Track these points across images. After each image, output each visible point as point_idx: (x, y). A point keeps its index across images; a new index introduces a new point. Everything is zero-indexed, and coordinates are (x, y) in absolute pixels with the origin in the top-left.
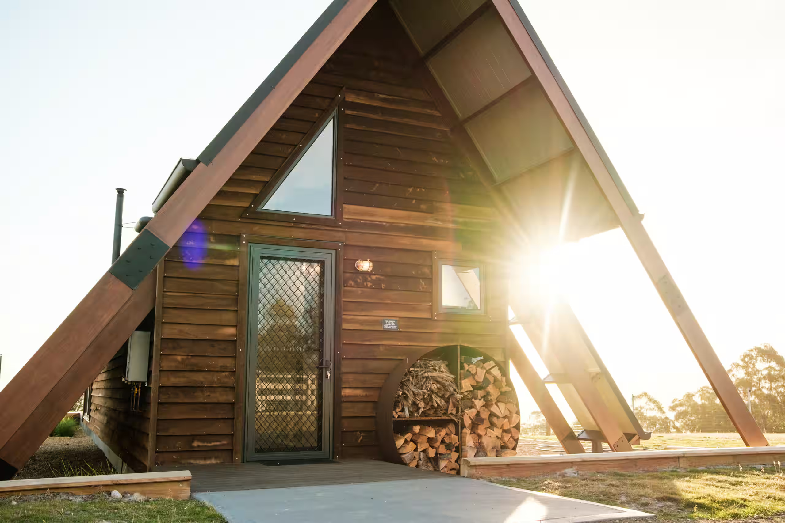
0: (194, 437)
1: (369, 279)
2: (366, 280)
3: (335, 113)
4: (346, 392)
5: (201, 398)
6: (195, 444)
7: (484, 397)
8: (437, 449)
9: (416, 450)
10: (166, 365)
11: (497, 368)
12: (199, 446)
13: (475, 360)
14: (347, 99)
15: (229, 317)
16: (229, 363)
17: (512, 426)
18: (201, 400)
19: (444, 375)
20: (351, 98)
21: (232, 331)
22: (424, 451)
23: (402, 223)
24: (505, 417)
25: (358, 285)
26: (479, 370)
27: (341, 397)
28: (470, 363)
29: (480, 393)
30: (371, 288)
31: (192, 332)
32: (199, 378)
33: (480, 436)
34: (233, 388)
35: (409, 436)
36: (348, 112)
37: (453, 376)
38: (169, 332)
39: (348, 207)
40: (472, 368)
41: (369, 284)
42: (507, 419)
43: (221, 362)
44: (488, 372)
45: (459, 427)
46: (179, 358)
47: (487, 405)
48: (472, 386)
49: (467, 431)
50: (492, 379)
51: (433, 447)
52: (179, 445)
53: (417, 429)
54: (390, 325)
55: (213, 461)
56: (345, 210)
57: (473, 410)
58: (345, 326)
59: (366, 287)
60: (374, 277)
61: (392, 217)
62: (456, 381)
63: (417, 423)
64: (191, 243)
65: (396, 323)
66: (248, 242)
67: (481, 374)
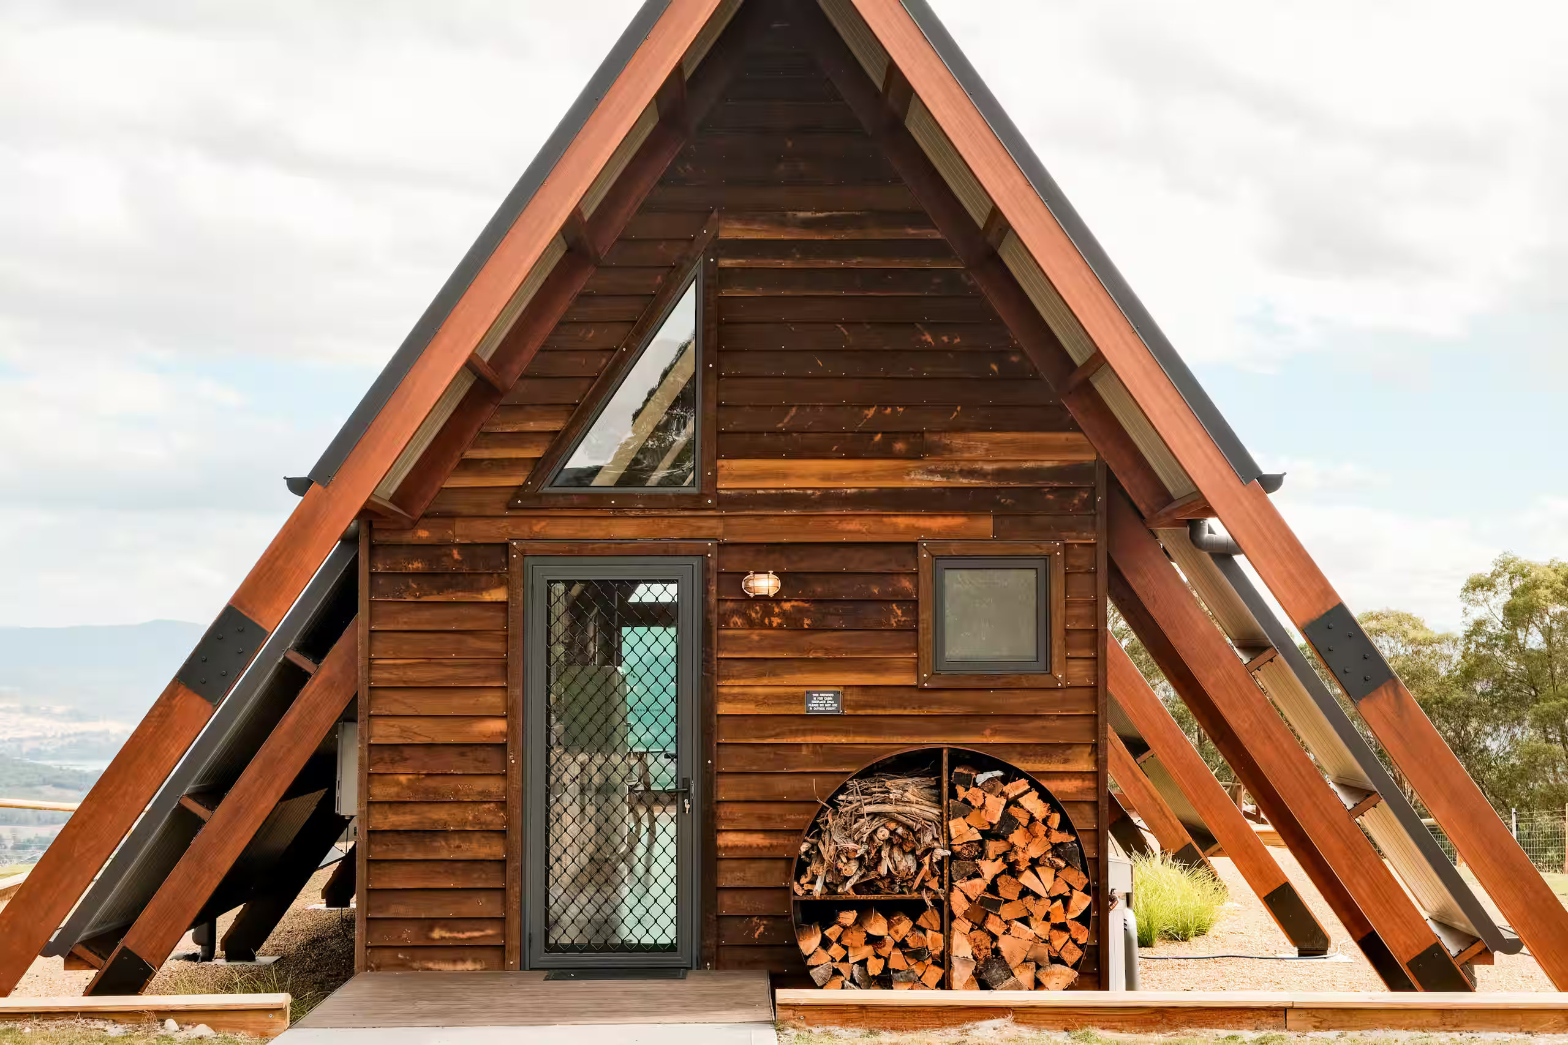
0: (433, 922)
1: (777, 610)
2: (769, 613)
3: (697, 269)
4: (727, 839)
6: (437, 934)
7: (1005, 855)
8: (887, 960)
9: (845, 959)
10: (380, 792)
11: (1034, 794)
12: (443, 938)
13: (981, 778)
14: (724, 235)
15: (493, 699)
16: (494, 785)
17: (1070, 916)
18: (444, 855)
19: (914, 809)
20: (733, 231)
21: (500, 725)
22: (863, 963)
23: (850, 486)
24: (1053, 900)
25: (751, 624)
26: (991, 799)
27: (717, 848)
28: (969, 783)
29: (994, 847)
30: (780, 627)
31: (423, 732)
32: (440, 815)
33: (995, 938)
34: (503, 833)
35: (833, 932)
36: (726, 263)
37: (936, 811)
38: (384, 732)
39: (727, 465)
40: (975, 796)
41: (776, 621)
42: (1059, 903)
43: (480, 784)
44: (1014, 802)
45: (947, 919)
46: (403, 779)
47: (1012, 870)
48: (982, 832)
49: (961, 926)
50: (1024, 820)
51: (878, 956)
52: (408, 935)
53: (848, 917)
54: (823, 703)
55: (469, 966)
56: (722, 472)
57: (977, 881)
58: (723, 708)
59: (770, 627)
60: (787, 606)
61: (826, 477)
62: (942, 824)
63: (848, 905)
64: (417, 565)
65: (835, 699)
66: (523, 554)
67: (995, 808)
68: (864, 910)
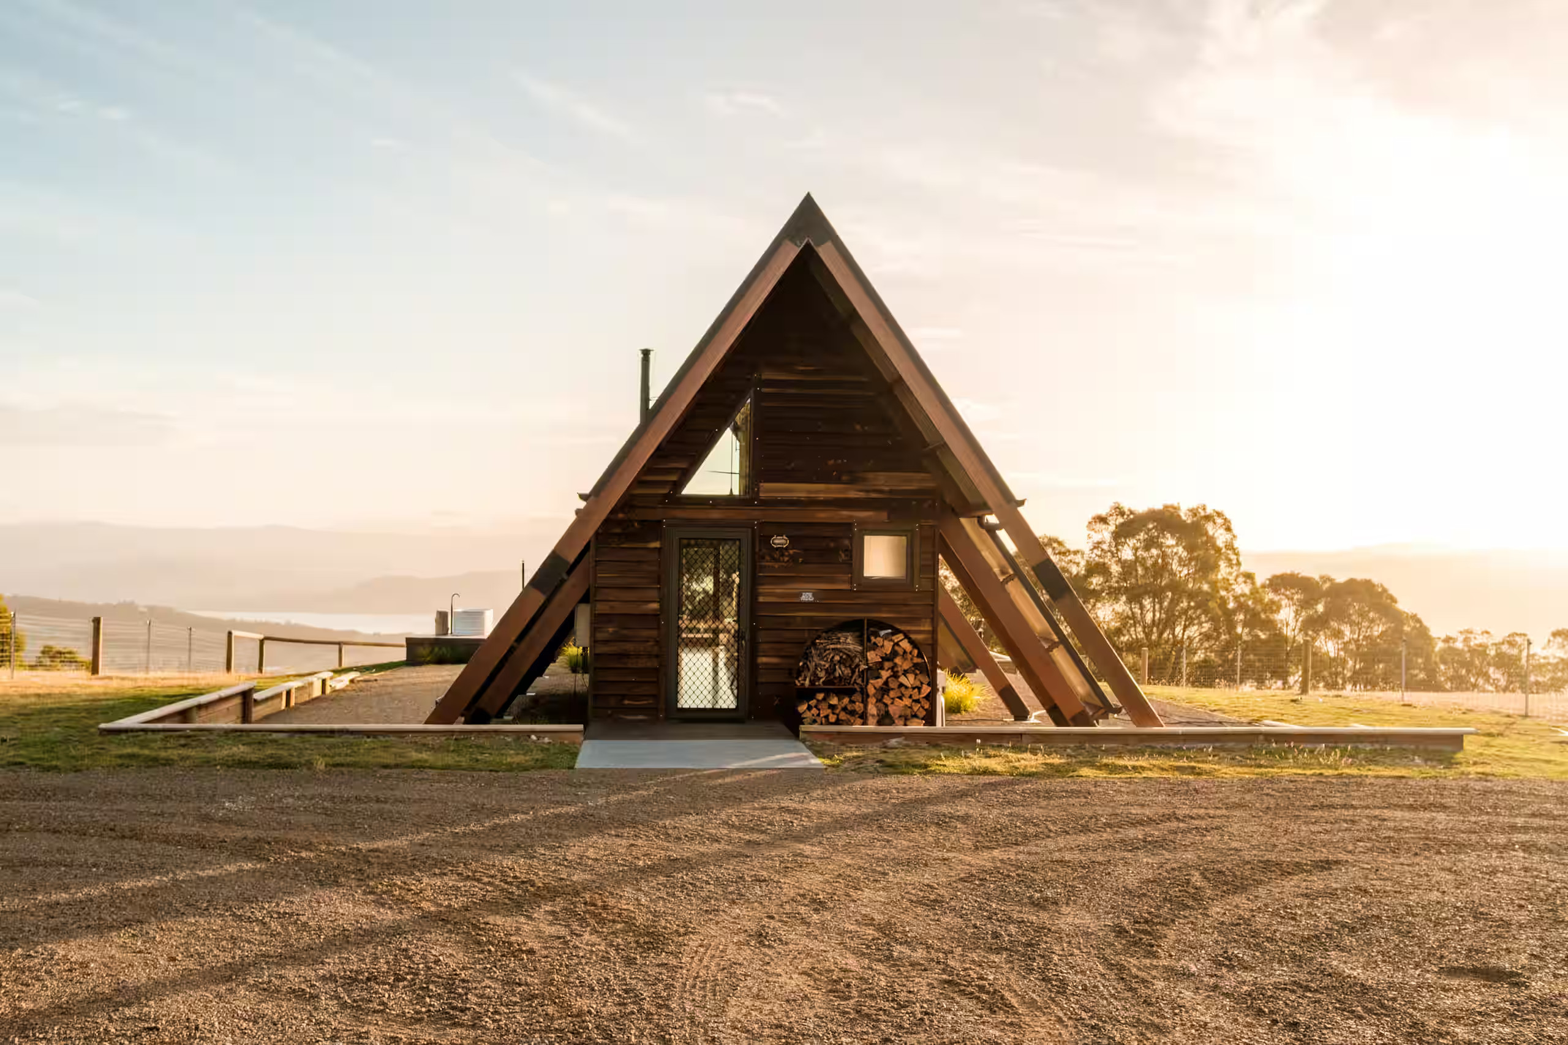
0: (624, 697)
1: (787, 554)
2: (783, 555)
3: (752, 392)
4: (763, 660)
5: (632, 664)
6: (626, 702)
7: (892, 668)
8: (838, 715)
9: (819, 715)
10: (600, 636)
11: (906, 640)
12: (629, 704)
13: (882, 633)
14: (763, 377)
15: (654, 594)
16: (654, 633)
17: (920, 696)
18: (630, 666)
19: (851, 647)
20: (767, 375)
21: (655, 606)
22: (827, 717)
23: (822, 496)
24: (914, 688)
25: (775, 560)
26: (886, 643)
27: (757, 665)
28: (877, 635)
29: (887, 665)
30: (788, 562)
31: (620, 608)
32: (629, 647)
33: (886, 705)
34: (657, 656)
35: (813, 702)
36: (764, 390)
37: (861, 648)
38: (602, 608)
39: (765, 486)
40: (879, 641)
41: (786, 559)
42: (916, 690)
43: (646, 633)
44: (897, 644)
45: (865, 696)
46: (611, 630)
47: (895, 675)
48: (881, 658)
49: (872, 701)
50: (901, 652)
51: (833, 713)
52: (613, 703)
53: (820, 696)
54: (807, 597)
55: (641, 717)
56: (761, 489)
57: (879, 680)
58: (761, 599)
59: (783, 561)
60: (791, 552)
61: (809, 492)
62: (863, 654)
63: (820, 691)
64: (618, 530)
65: (813, 595)
66: (668, 525)
67: (888, 647)
68: (828, 693)
